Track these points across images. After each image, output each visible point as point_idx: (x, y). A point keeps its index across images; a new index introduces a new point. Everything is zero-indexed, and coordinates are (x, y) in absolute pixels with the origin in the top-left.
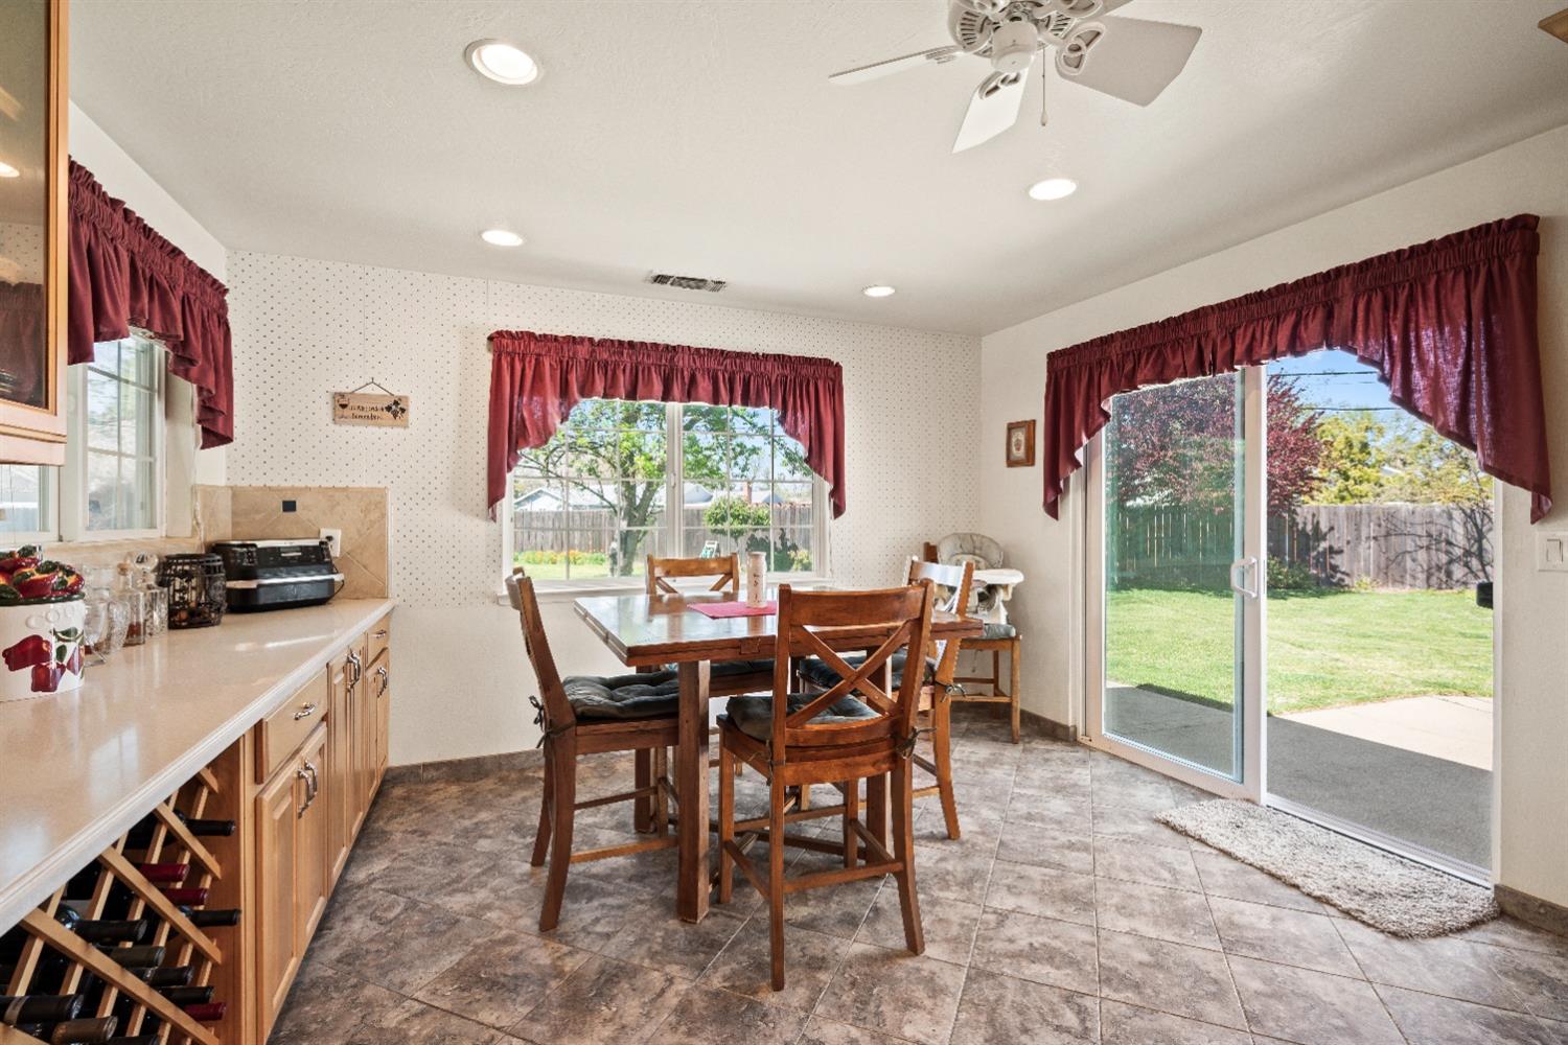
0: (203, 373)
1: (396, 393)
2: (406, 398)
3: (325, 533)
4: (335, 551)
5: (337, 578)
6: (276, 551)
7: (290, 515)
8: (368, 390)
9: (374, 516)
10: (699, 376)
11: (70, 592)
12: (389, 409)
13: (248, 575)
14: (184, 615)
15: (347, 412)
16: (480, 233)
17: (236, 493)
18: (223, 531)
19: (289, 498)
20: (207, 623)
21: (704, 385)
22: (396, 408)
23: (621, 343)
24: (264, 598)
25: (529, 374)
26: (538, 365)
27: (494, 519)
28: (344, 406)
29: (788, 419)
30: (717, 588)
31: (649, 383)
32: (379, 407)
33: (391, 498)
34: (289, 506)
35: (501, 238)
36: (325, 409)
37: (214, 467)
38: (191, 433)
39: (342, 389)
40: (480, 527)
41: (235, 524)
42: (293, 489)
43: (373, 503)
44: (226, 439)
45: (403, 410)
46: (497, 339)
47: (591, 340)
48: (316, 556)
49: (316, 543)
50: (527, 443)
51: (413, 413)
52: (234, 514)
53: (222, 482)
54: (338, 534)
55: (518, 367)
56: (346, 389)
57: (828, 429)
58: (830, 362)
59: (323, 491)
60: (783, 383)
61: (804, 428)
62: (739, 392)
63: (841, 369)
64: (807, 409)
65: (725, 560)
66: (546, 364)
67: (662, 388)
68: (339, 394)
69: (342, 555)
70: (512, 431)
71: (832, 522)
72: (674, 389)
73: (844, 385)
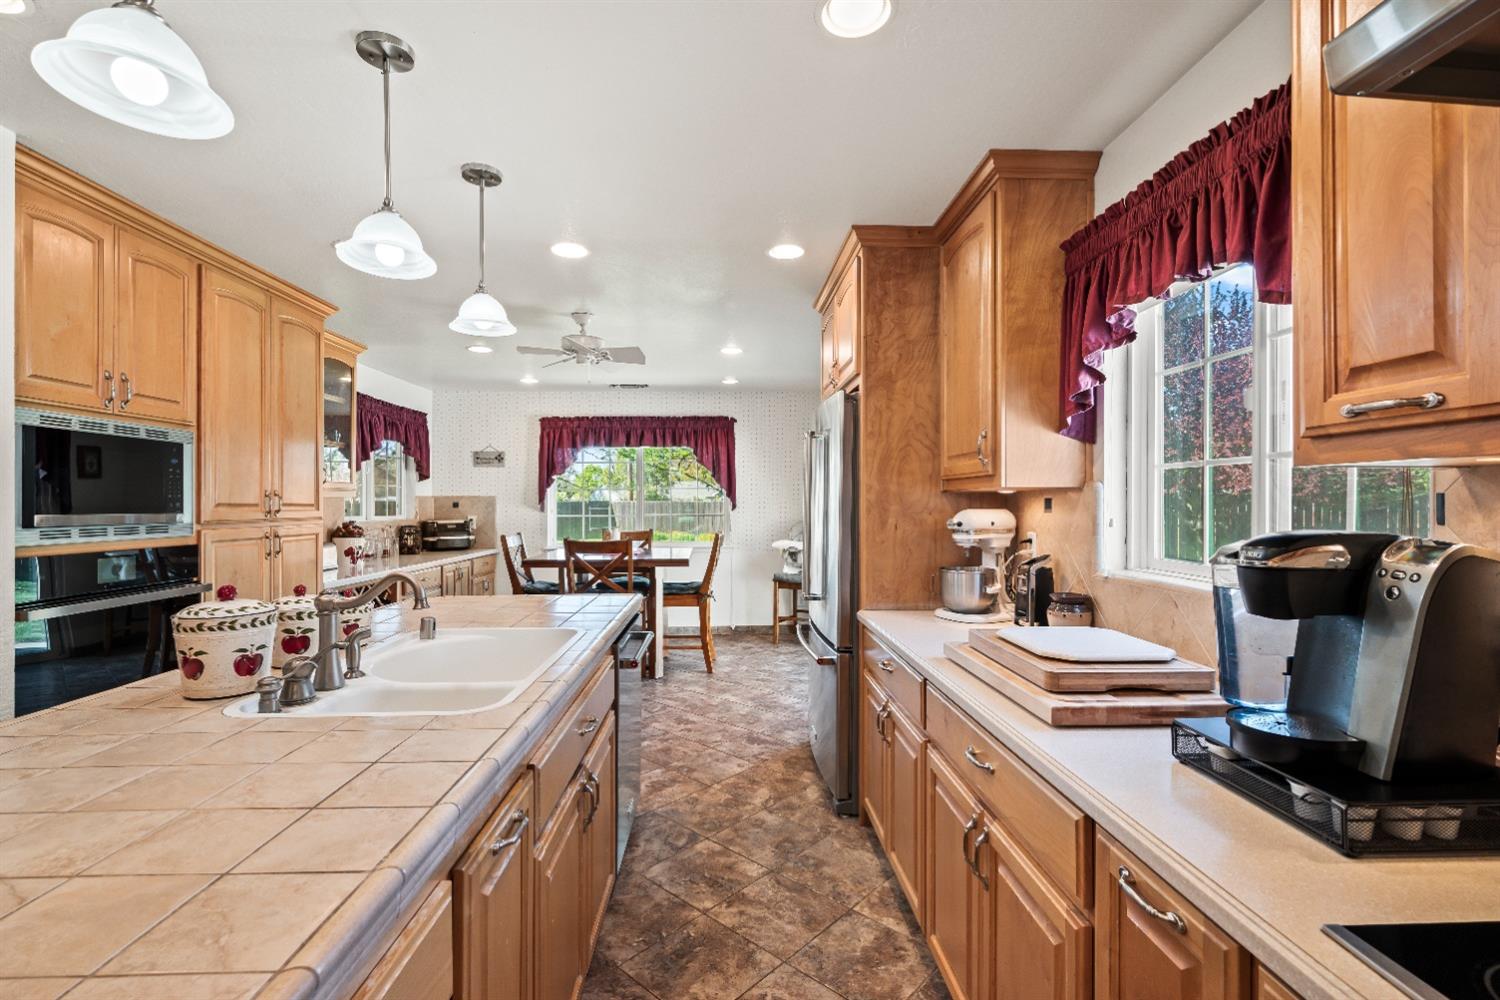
0: (415, 452)
1: (500, 451)
2: (504, 452)
3: (469, 518)
4: (473, 526)
5: (472, 537)
6: (445, 525)
7: (456, 509)
8: (488, 450)
9: (490, 509)
10: (645, 433)
11: (360, 535)
12: (496, 458)
13: (434, 535)
14: (406, 549)
15: (480, 461)
16: (519, 379)
17: (436, 499)
18: (429, 515)
19: (456, 501)
20: (414, 553)
21: (648, 436)
22: (500, 458)
23: (603, 418)
24: (440, 546)
25: (557, 437)
26: (561, 433)
27: (542, 509)
28: (477, 458)
29: (699, 453)
31: (617, 438)
32: (492, 458)
33: (498, 501)
34: (456, 505)
35: (529, 381)
36: (470, 459)
37: (426, 489)
38: (414, 475)
39: (476, 450)
40: (537, 514)
41: (436, 513)
42: (458, 497)
43: (490, 503)
44: (427, 477)
45: (503, 459)
46: (544, 421)
47: (588, 418)
48: (463, 528)
49: (462, 521)
50: (555, 474)
51: (507, 458)
52: (436, 508)
53: (430, 494)
54: (474, 518)
55: (552, 435)
56: (479, 450)
57: (723, 458)
58: (727, 418)
59: (470, 498)
60: (695, 432)
61: (708, 458)
62: (669, 441)
63: (735, 421)
64: (710, 447)
65: (645, 533)
66: (565, 431)
67: (625, 440)
68: (476, 453)
69: (475, 527)
70: (549, 467)
71: (731, 512)
72: (632, 440)
73: (736, 431)
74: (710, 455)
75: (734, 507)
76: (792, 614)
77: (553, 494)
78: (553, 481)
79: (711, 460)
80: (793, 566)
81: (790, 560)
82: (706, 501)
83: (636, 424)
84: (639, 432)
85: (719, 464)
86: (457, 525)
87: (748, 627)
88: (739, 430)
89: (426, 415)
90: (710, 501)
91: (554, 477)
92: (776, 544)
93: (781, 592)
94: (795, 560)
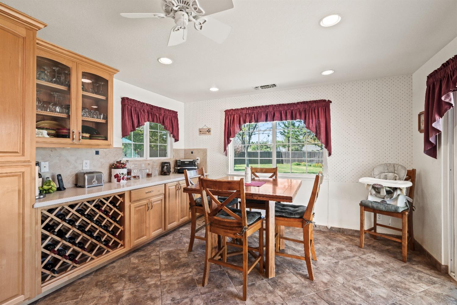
1: (209, 128)
2: (211, 128)
3: (197, 158)
5: (195, 168)
6: (185, 162)
8: (204, 128)
9: (205, 154)
12: (208, 131)
15: (201, 133)
16: (209, 89)
17: (185, 150)
19: (193, 151)
21: (277, 115)
23: (254, 107)
24: (181, 171)
25: (232, 119)
27: (226, 155)
28: (200, 131)
29: (307, 122)
30: (271, 177)
31: (261, 117)
32: (206, 131)
33: (208, 151)
34: (192, 153)
35: (214, 89)
36: (198, 132)
37: (177, 146)
38: (172, 139)
41: (185, 156)
42: (194, 149)
43: (205, 151)
44: (178, 140)
45: (210, 131)
46: (226, 111)
47: (246, 108)
48: (193, 163)
49: (193, 160)
51: (212, 132)
54: (199, 158)
55: (230, 118)
56: (201, 128)
57: (323, 125)
58: (325, 101)
59: (197, 149)
60: (305, 111)
61: (313, 125)
62: (289, 116)
63: (331, 102)
64: (314, 120)
65: (274, 169)
66: (235, 116)
67: (265, 118)
68: (200, 129)
69: (199, 162)
70: (229, 135)
71: (328, 157)
72: (269, 118)
73: (331, 108)
74: (314, 123)
75: (330, 154)
76: (373, 226)
77: (231, 148)
78: (231, 141)
79: (314, 126)
80: (376, 196)
81: (374, 192)
82: (316, 151)
83: (271, 109)
84: (272, 113)
85: (320, 128)
86: (190, 162)
87: (340, 229)
88: (333, 108)
89: (177, 112)
90: (317, 151)
91: (231, 139)
92: (362, 180)
93: (366, 213)
94: (379, 193)
